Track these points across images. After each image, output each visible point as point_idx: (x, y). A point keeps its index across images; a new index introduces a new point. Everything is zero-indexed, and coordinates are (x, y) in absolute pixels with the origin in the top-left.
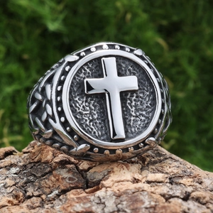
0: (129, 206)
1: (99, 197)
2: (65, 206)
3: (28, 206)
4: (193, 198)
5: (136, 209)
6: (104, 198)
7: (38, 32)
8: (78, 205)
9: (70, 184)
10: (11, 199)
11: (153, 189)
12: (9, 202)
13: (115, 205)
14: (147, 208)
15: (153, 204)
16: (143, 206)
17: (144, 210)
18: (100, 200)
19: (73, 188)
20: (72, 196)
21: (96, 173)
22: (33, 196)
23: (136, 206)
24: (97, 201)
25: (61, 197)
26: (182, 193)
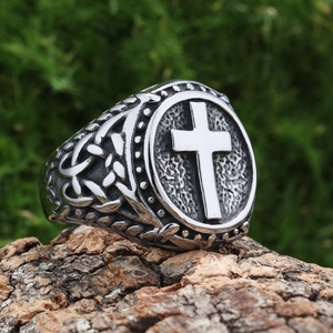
0: (236, 305)
1: (184, 296)
2: (138, 307)
3: (77, 310)
4: (323, 298)
5: (247, 308)
6: (192, 298)
7: (35, 92)
8: (158, 305)
9: (138, 279)
10: (49, 302)
11: (263, 285)
12: (46, 306)
13: (212, 306)
14: (262, 308)
15: (270, 302)
16: (256, 305)
17: (259, 310)
18: (187, 300)
19: (143, 285)
20: (144, 295)
21: (173, 265)
22: (82, 297)
23: (245, 305)
24: (183, 301)
25: (127, 297)
26: (306, 291)
